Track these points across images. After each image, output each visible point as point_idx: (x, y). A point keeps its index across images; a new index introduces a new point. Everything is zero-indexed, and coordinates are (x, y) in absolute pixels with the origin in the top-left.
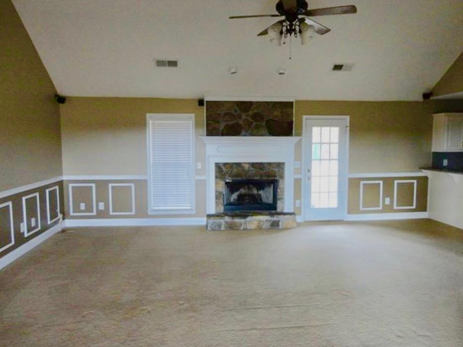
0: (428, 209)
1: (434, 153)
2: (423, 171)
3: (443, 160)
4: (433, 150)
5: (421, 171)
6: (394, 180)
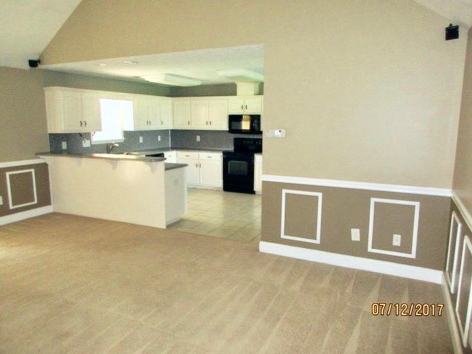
0: (52, 202)
1: (51, 135)
2: (41, 157)
3: (61, 143)
4: (50, 132)
5: (39, 158)
6: (5, 172)
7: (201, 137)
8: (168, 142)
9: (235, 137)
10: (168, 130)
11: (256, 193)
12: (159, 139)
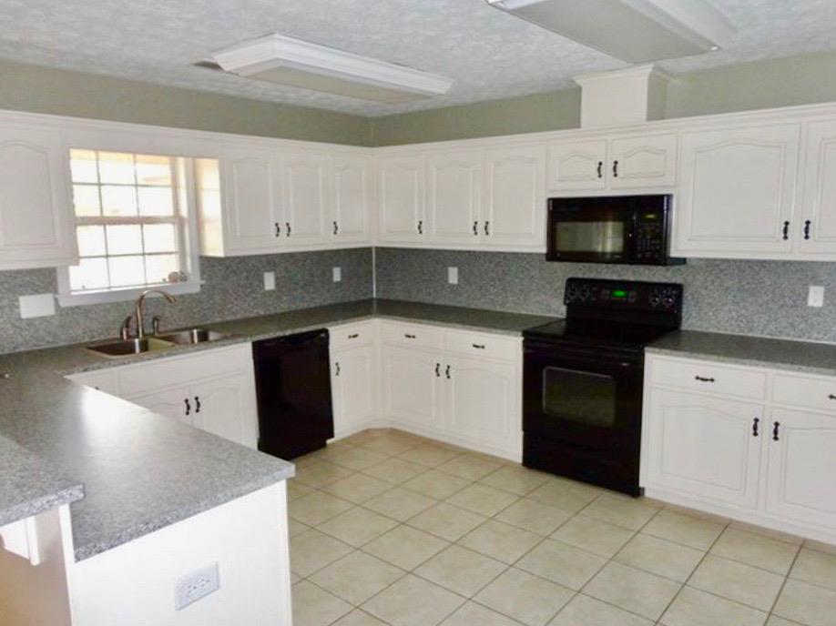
7: (460, 273)
8: (372, 284)
9: (571, 275)
10: (369, 249)
11: (647, 494)
12: (337, 275)
